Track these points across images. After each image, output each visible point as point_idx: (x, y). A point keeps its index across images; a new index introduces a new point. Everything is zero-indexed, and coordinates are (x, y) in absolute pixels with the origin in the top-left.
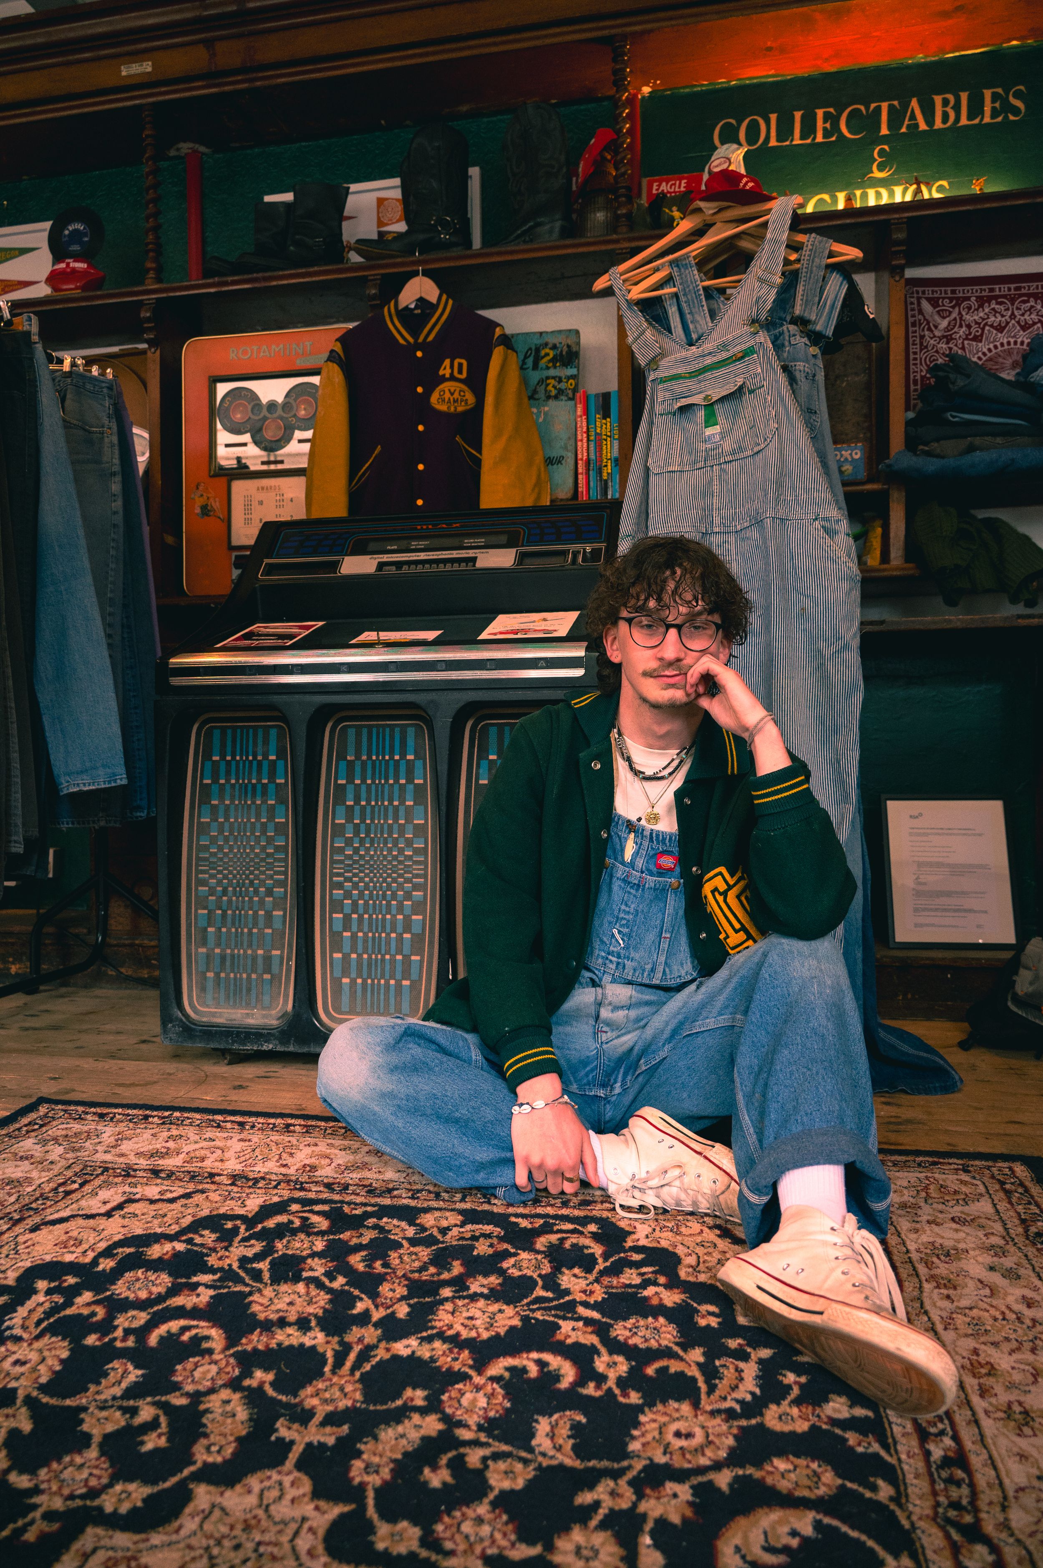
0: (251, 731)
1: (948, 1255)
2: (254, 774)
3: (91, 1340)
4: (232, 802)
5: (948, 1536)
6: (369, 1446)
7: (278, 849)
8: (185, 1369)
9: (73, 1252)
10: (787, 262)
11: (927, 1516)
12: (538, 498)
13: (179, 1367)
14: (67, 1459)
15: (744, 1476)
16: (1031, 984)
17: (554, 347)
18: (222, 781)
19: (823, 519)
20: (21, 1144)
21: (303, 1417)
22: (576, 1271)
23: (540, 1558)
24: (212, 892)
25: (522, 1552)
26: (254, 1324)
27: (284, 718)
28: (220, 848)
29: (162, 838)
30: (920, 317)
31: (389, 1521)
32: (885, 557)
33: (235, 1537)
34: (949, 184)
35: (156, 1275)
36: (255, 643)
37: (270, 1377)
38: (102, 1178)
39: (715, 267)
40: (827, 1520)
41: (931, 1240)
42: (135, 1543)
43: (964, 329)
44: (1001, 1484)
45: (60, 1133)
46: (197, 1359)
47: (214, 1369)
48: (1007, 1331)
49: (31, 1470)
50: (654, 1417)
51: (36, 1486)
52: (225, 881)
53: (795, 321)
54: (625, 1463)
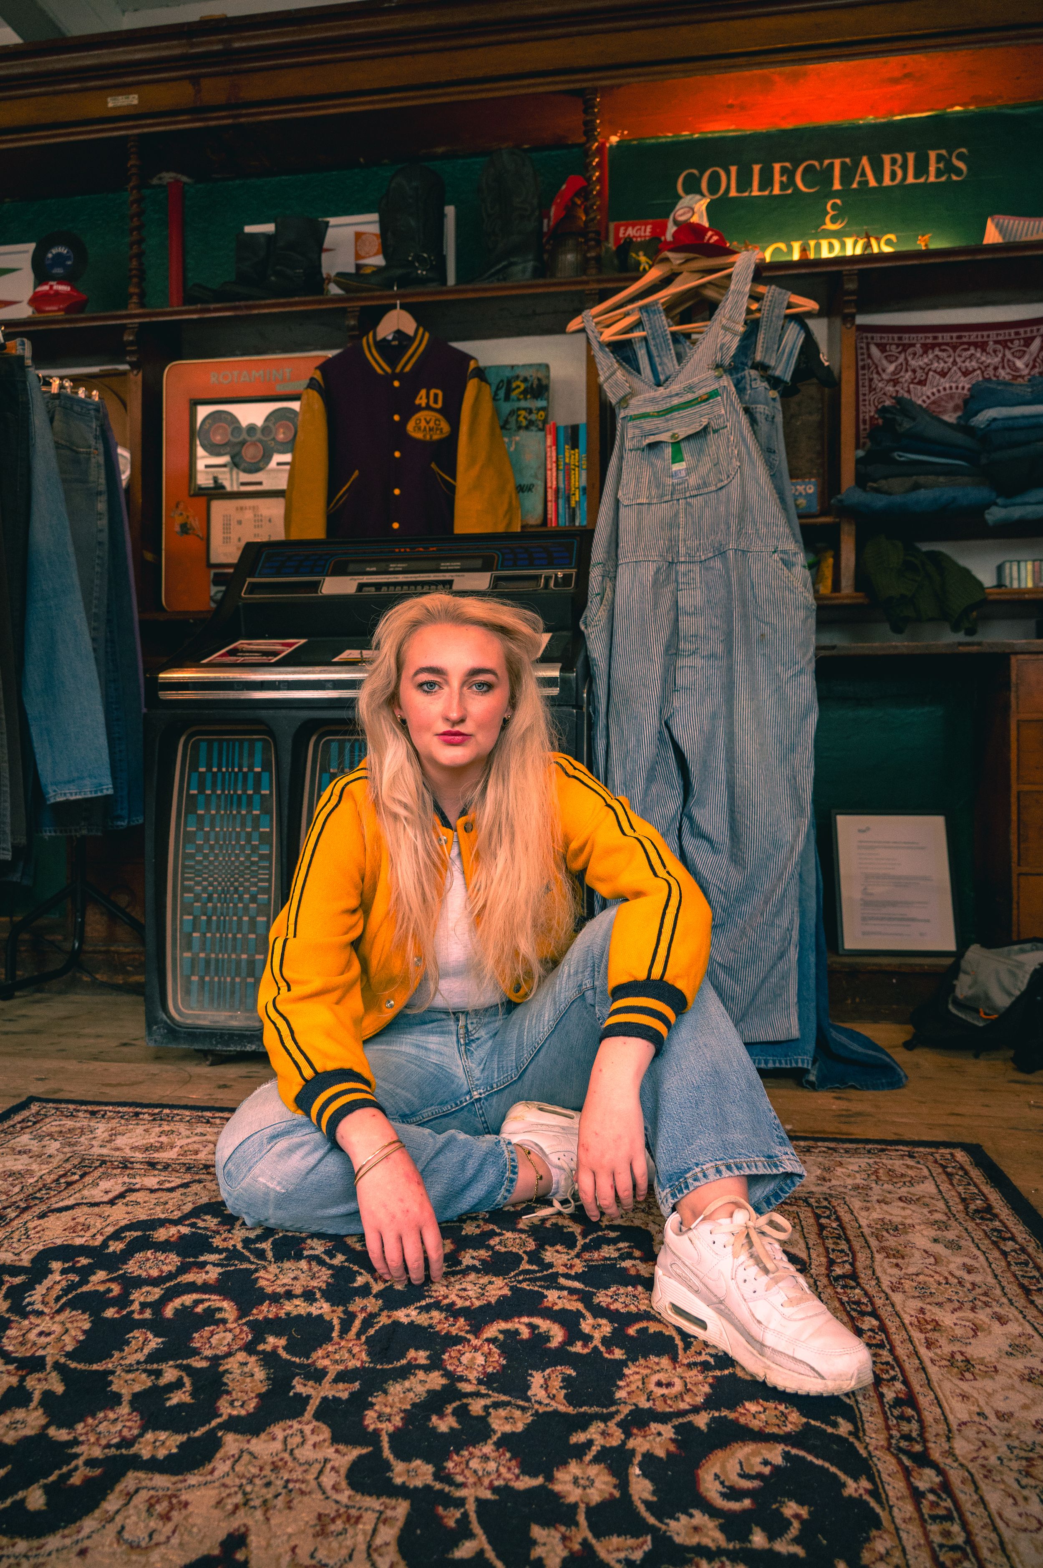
0: (237, 744)
1: (896, 1229)
2: (240, 784)
3: (110, 1313)
4: (218, 812)
5: (900, 1462)
6: (379, 1399)
7: (262, 857)
8: (202, 1337)
9: (82, 1236)
10: (749, 311)
11: (882, 1446)
12: (509, 524)
13: (196, 1335)
14: (101, 1415)
15: (720, 1417)
16: (970, 987)
17: (525, 380)
18: (208, 792)
19: (782, 552)
20: (18, 1139)
21: (318, 1375)
22: (558, 1247)
23: (542, 1487)
24: (197, 898)
25: (526, 1483)
26: (261, 1297)
27: (270, 732)
28: (206, 856)
29: (149, 846)
30: (870, 361)
31: (403, 1460)
32: (836, 586)
33: (265, 1477)
34: (897, 237)
35: (164, 1255)
36: (240, 660)
37: (282, 1342)
38: (101, 1170)
39: (681, 313)
40: (794, 1451)
41: (881, 1216)
42: (174, 1483)
43: (910, 373)
44: (946, 1419)
45: (54, 1129)
46: (212, 1328)
47: (229, 1336)
48: (950, 1293)
49: (70, 1425)
50: (637, 1370)
51: (75, 1438)
52: (210, 888)
53: (756, 366)
54: (613, 1409)
